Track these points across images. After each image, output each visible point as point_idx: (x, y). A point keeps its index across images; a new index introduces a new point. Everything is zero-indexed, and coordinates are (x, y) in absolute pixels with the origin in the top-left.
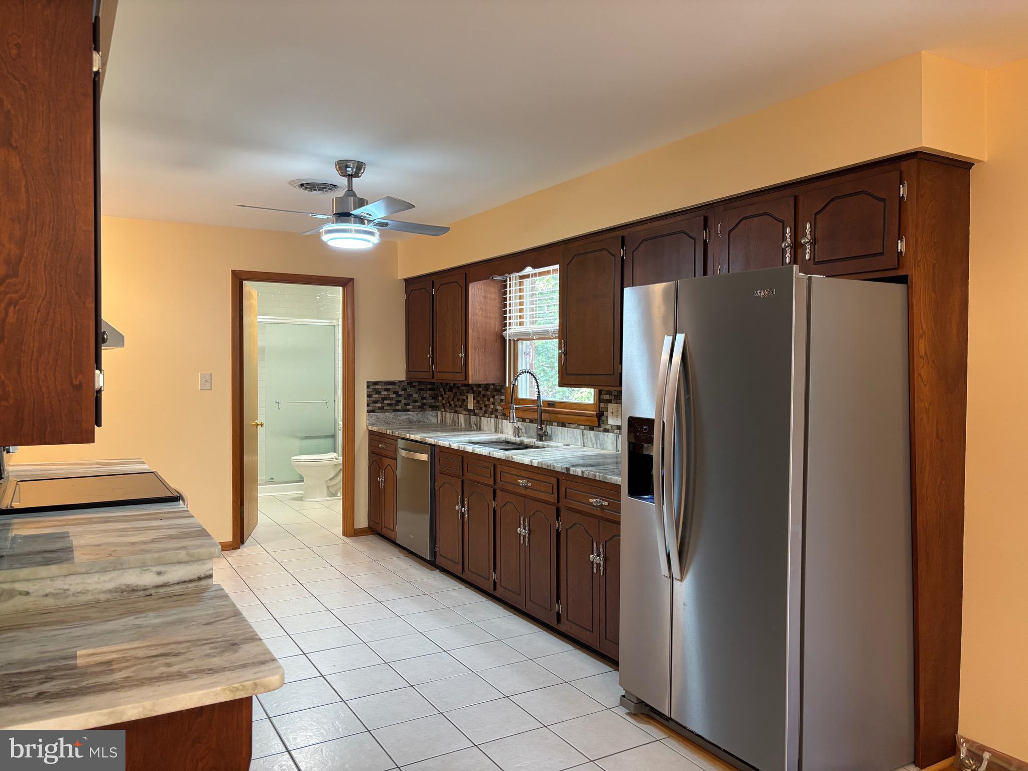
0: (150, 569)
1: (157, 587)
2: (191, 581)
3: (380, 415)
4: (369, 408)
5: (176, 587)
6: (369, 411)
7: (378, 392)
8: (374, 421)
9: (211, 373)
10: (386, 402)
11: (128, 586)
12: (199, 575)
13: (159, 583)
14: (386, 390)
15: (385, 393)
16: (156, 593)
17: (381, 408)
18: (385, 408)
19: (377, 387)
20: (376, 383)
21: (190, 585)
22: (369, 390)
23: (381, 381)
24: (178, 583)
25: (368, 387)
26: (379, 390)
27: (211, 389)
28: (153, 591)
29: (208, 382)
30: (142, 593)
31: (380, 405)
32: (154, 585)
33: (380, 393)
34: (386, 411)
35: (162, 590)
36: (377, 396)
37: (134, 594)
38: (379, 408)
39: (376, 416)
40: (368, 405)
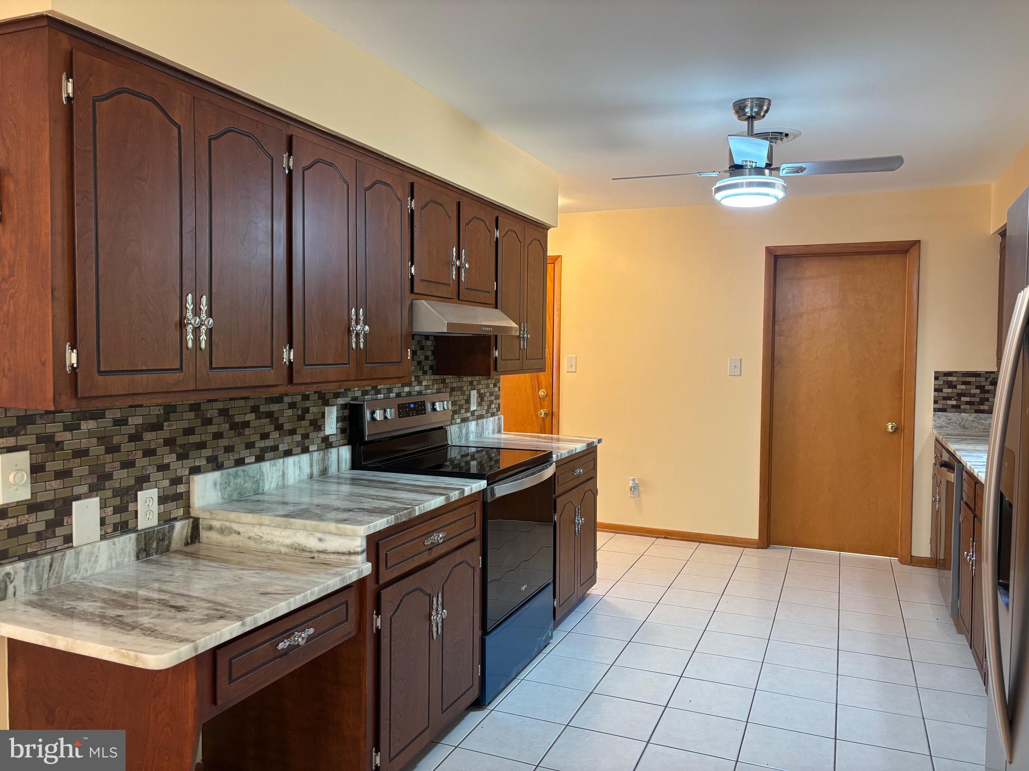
0: (313, 534)
1: (319, 552)
2: (343, 554)
3: (954, 416)
4: (937, 406)
5: (332, 556)
6: (935, 410)
7: (951, 385)
8: (943, 423)
9: (741, 359)
10: (963, 399)
11: (299, 545)
12: (349, 549)
13: (321, 549)
14: (964, 383)
15: (964, 387)
16: (318, 557)
17: (957, 408)
18: (962, 407)
19: (950, 379)
20: (949, 374)
21: (342, 557)
22: (937, 382)
23: (957, 372)
24: (334, 553)
25: (936, 378)
26: (954, 384)
27: (740, 375)
28: (316, 555)
29: (738, 368)
30: (308, 554)
31: (954, 403)
32: (317, 549)
33: (955, 387)
34: (965, 411)
35: (322, 556)
36: (950, 390)
37: (304, 554)
38: (953, 406)
39: (946, 416)
40: (936, 402)
